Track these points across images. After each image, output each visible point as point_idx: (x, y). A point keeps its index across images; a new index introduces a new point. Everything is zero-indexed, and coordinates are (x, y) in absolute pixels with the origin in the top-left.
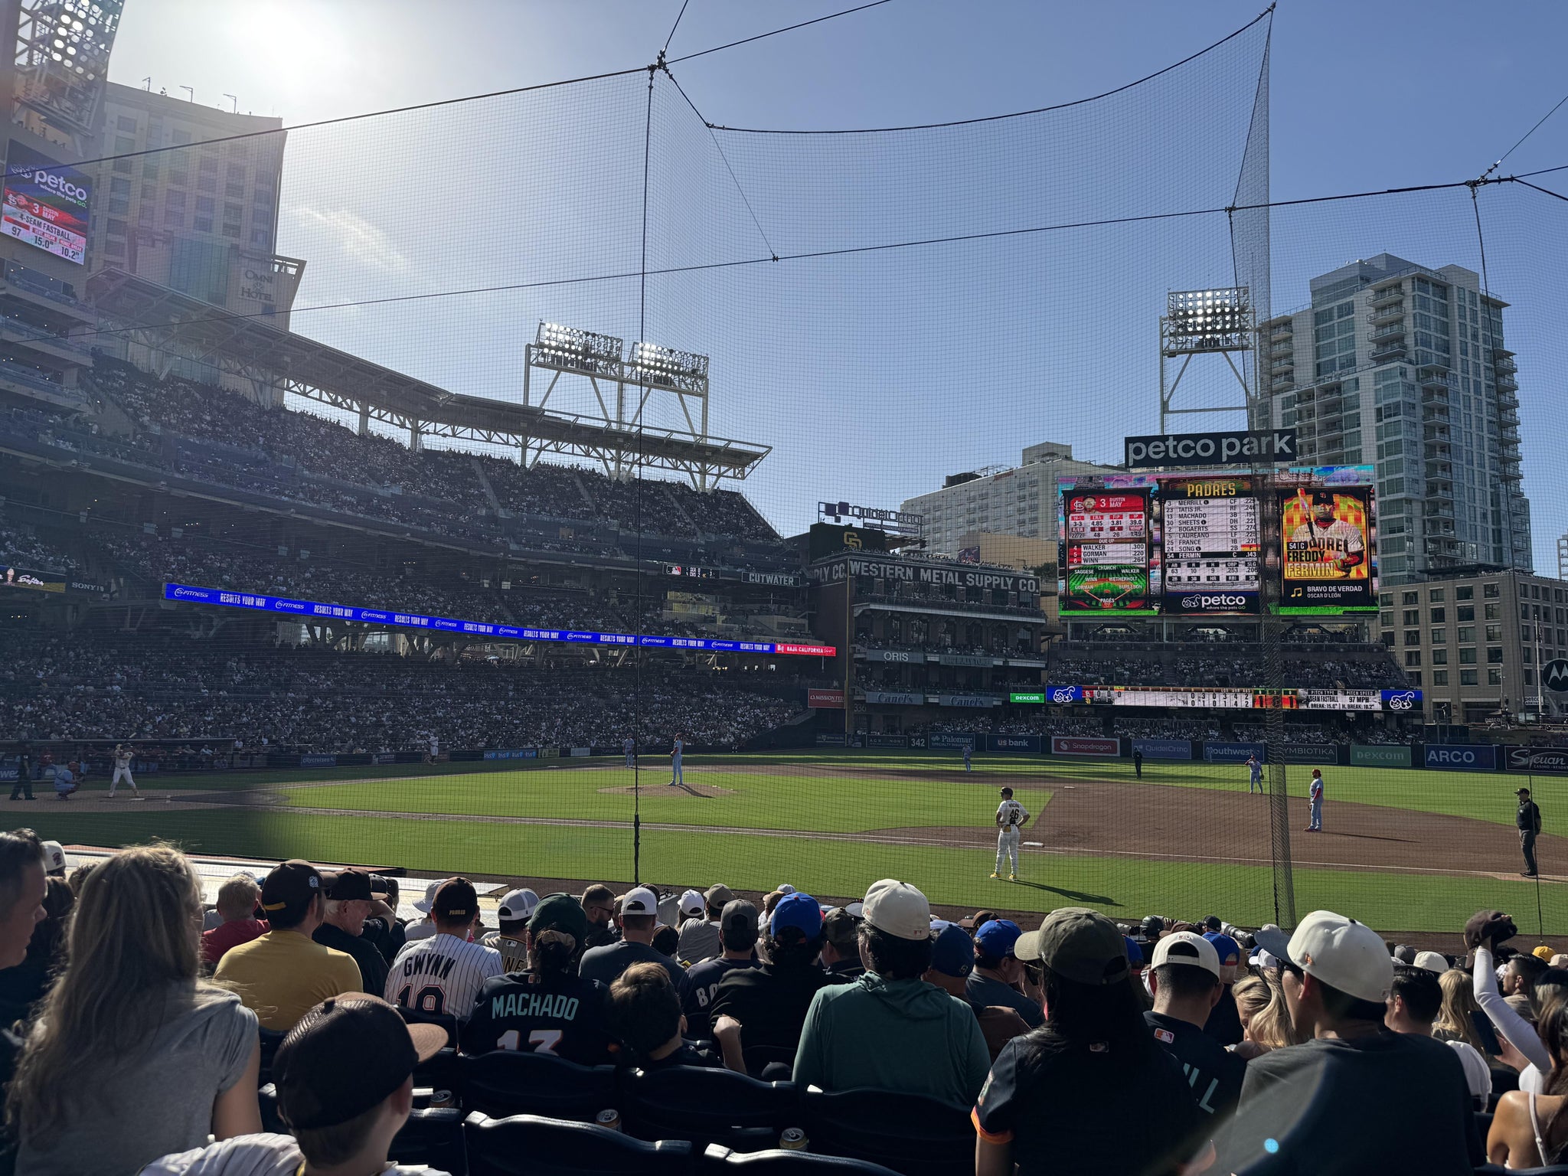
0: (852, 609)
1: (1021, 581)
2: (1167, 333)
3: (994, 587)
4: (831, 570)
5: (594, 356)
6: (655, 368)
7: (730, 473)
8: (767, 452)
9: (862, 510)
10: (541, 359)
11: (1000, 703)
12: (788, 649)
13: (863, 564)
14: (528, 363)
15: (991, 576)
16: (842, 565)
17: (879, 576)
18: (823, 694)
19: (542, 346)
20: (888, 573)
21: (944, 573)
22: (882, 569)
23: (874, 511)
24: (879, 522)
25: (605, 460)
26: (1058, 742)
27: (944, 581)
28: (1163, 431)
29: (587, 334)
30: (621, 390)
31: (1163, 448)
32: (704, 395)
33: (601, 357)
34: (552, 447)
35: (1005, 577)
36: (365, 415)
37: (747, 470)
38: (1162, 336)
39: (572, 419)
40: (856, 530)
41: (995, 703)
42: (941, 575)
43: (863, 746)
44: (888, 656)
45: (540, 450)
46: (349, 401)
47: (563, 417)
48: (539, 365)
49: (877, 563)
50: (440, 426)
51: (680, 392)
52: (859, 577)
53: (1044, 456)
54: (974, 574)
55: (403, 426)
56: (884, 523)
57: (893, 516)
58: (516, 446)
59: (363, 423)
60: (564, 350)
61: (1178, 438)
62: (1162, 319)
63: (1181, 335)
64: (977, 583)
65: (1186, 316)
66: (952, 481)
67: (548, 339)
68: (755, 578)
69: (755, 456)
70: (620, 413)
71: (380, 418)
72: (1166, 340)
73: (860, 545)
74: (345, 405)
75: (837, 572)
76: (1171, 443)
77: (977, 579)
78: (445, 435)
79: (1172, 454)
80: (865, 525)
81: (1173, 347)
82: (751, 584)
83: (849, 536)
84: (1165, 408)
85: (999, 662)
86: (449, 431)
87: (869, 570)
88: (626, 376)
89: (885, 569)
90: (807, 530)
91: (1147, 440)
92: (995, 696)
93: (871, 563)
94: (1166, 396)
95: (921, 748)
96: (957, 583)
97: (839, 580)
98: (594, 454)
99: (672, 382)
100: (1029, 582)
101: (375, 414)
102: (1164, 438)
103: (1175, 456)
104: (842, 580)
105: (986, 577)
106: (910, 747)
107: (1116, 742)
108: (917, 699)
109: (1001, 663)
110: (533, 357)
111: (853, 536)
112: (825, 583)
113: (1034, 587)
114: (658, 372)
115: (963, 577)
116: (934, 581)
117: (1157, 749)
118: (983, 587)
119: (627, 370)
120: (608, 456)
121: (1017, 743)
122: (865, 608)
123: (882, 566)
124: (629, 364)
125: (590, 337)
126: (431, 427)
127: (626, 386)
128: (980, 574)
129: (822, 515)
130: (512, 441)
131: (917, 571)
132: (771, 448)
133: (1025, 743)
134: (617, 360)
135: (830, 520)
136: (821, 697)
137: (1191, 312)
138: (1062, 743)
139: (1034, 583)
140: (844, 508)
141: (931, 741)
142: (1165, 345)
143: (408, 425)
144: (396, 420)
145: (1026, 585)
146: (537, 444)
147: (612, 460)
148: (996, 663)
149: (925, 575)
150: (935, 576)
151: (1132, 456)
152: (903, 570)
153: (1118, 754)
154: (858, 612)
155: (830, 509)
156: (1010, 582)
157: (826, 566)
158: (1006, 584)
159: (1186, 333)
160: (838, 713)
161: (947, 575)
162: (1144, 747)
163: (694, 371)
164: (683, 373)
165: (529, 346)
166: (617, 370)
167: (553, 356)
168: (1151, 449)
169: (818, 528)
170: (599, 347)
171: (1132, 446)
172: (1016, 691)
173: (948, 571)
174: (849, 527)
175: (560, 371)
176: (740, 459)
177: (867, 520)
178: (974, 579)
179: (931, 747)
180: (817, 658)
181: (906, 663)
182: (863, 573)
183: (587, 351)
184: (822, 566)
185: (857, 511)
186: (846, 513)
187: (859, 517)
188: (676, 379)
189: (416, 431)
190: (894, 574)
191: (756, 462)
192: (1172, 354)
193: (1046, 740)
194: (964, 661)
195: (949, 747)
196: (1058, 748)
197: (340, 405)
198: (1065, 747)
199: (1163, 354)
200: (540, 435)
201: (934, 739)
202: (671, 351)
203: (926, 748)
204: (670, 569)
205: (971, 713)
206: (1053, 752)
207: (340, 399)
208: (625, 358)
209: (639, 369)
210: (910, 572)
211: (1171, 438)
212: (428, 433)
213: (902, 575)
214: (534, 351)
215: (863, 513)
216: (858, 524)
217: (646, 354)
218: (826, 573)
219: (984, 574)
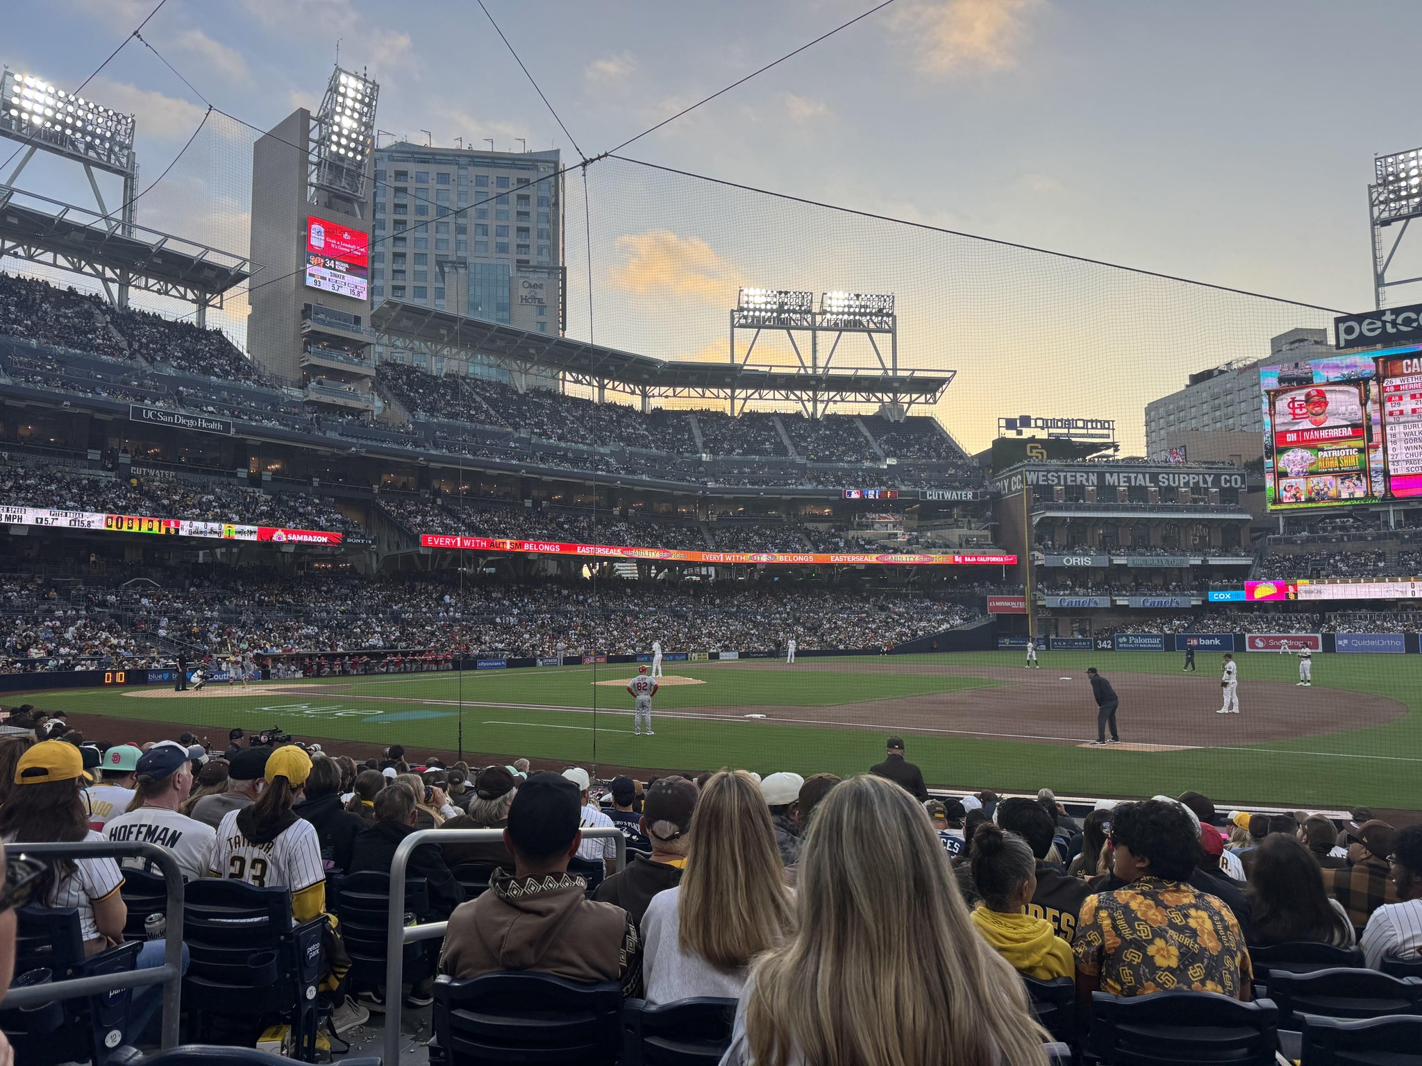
0: (1030, 518)
1: (1223, 477)
2: (1377, 202)
3: (1191, 485)
4: (1010, 483)
5: (789, 311)
6: (843, 313)
7: (922, 399)
8: (953, 376)
9: (1045, 421)
10: (743, 321)
11: (1200, 603)
12: (966, 559)
13: (1041, 474)
14: (733, 326)
15: (1188, 474)
16: (1019, 477)
17: (1059, 484)
18: (1000, 600)
19: (741, 309)
20: (1069, 481)
21: (1133, 476)
22: (1062, 478)
23: (1058, 420)
24: (1066, 431)
25: (802, 401)
26: (1252, 640)
27: (1133, 484)
28: (1378, 304)
29: (780, 293)
30: (814, 337)
31: (1379, 324)
32: (892, 331)
33: (794, 312)
34: (756, 395)
35: (1203, 474)
36: (602, 387)
37: (938, 394)
38: (1372, 205)
39: (767, 369)
40: (1041, 441)
41: (1194, 603)
42: (1129, 478)
43: (1048, 648)
44: (1068, 561)
45: (745, 399)
46: (587, 377)
47: (761, 369)
48: (741, 326)
49: (1056, 471)
50: (663, 389)
51: (869, 331)
52: (1037, 487)
53: (1292, 343)
54: (1168, 474)
55: (633, 393)
56: (1072, 431)
57: (1080, 424)
58: (725, 398)
59: (601, 395)
60: (760, 310)
61: (1396, 311)
62: (1370, 187)
63: (1394, 200)
64: (1171, 483)
65: (1398, 180)
66: (1196, 379)
67: (747, 302)
68: (933, 495)
69: (940, 382)
70: (815, 358)
71: (614, 389)
72: (1376, 209)
73: (1045, 456)
74: (584, 382)
75: (1015, 483)
76: (1388, 317)
77: (1171, 479)
78: (667, 397)
79: (1390, 329)
80: (1050, 435)
81: (1385, 215)
82: (929, 501)
83: (1032, 448)
84: (1379, 281)
85: (1197, 561)
86: (670, 392)
87: (1048, 479)
88: (817, 324)
89: (1065, 477)
90: (990, 446)
91: (1360, 318)
92: (1193, 595)
93: (1049, 472)
94: (1380, 270)
95: (1107, 649)
96: (1148, 484)
97: (1017, 491)
98: (792, 397)
99: (861, 323)
100: (1233, 478)
101: (610, 386)
102: (1379, 314)
103: (1394, 330)
104: (1019, 491)
105: (1182, 476)
106: (1096, 649)
107: (1317, 638)
108: (1104, 602)
109: (1199, 562)
110: (736, 320)
111: (1037, 448)
112: (1005, 495)
113: (1239, 483)
114: (846, 317)
115: (1154, 478)
116: (1122, 484)
117: (1364, 643)
118: (1179, 487)
119: (819, 318)
120: (805, 397)
121: (1208, 642)
122: (1042, 516)
123: (1062, 474)
124: (820, 314)
125: (783, 295)
126: (656, 391)
127: (819, 333)
128: (1174, 474)
129: (1003, 430)
130: (722, 394)
131: (1101, 476)
132: (955, 372)
133: (1217, 642)
134: (809, 312)
135: (1011, 434)
136: (1001, 603)
137: (1403, 175)
138: (1257, 640)
139: (1239, 479)
140: (1026, 421)
141: (1119, 643)
142: (1376, 213)
143: (638, 391)
144: (627, 389)
145: (1230, 481)
146: (743, 395)
147: (809, 400)
148: (1192, 562)
149: (1110, 479)
150: (1122, 480)
151: (1343, 336)
152: (1085, 476)
153: (1320, 650)
154: (1036, 520)
155: (1010, 424)
156: (1210, 479)
157: (1006, 478)
158: (1205, 481)
159: (1400, 198)
160: (1021, 618)
161: (1136, 478)
162: (1350, 642)
163: (880, 310)
164: (871, 314)
165: (733, 311)
166: (809, 320)
167: (753, 317)
168: (1365, 327)
169: (1000, 443)
170: (792, 302)
171: (1342, 327)
172: (1215, 589)
173: (1137, 473)
174: (1033, 440)
175: (759, 328)
176: (930, 386)
177: (1051, 431)
178: (1168, 480)
179: (1119, 648)
180: (997, 567)
181: (1088, 567)
182: (1041, 483)
183: (781, 309)
184: (1003, 479)
185: (1040, 423)
186: (1028, 426)
187: (1042, 428)
188: (864, 319)
189: (645, 395)
190: (1075, 481)
191: (944, 386)
192: (1386, 223)
193: (1240, 639)
194: (1156, 562)
195: (1136, 648)
196: (1253, 645)
197: (581, 382)
198: (1260, 644)
199: (1374, 224)
200: (745, 386)
201: (1121, 640)
202: (858, 296)
203: (1112, 649)
204: (850, 494)
205: (1168, 614)
206: (1248, 649)
207: (580, 377)
208: (816, 309)
209: (828, 316)
210: (1094, 478)
211: (1388, 313)
212: (653, 396)
213: (1084, 482)
214: (736, 315)
215: (1046, 424)
216: (1042, 435)
217: (834, 303)
218: (1006, 485)
219: (1179, 474)
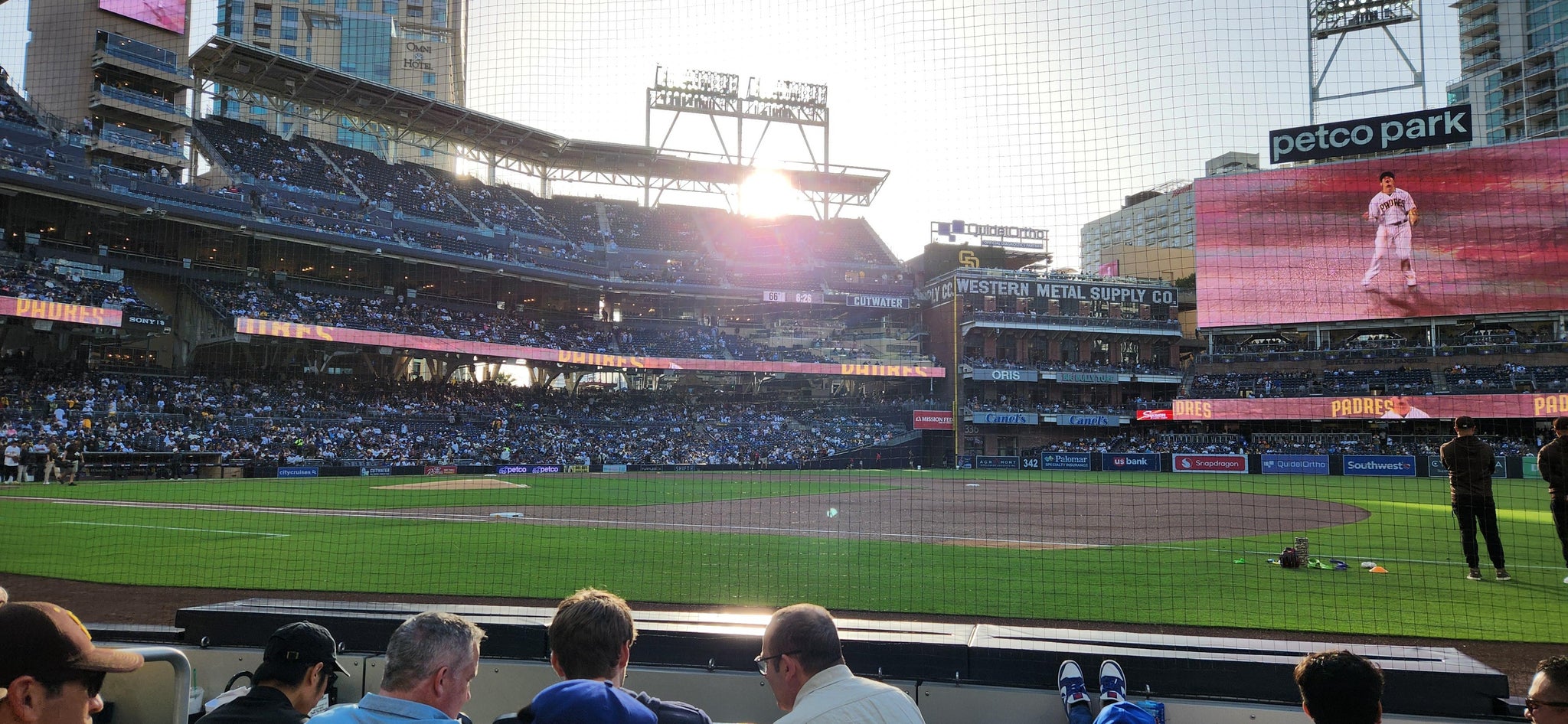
0: (960, 328)
1: (1155, 292)
2: (1315, 13)
3: (1123, 299)
4: (941, 291)
5: (712, 94)
6: (772, 101)
7: (855, 200)
8: (887, 176)
9: (979, 227)
10: (660, 101)
11: (1128, 422)
13: (972, 282)
14: (649, 107)
15: (1119, 288)
16: (950, 284)
17: (990, 293)
18: (927, 415)
19: (658, 88)
20: (1000, 290)
21: (1065, 287)
22: (994, 288)
23: (992, 228)
24: (998, 239)
25: (725, 195)
27: (1065, 296)
28: (1312, 119)
30: (740, 124)
31: (1312, 139)
32: (825, 124)
33: (718, 95)
34: (674, 185)
35: (1136, 288)
36: (493, 165)
37: (872, 195)
38: (1311, 16)
39: (684, 156)
40: (974, 249)
41: (1122, 421)
42: (1061, 290)
43: (973, 467)
44: (997, 375)
45: (662, 189)
46: (474, 152)
47: (679, 155)
48: (658, 107)
49: (988, 280)
50: (567, 172)
51: (800, 123)
52: (967, 296)
54: (1100, 287)
55: (530, 174)
56: (1005, 239)
57: (1014, 232)
58: (639, 187)
59: (492, 175)
60: (680, 90)
61: (1330, 127)
63: (1332, 12)
64: (1104, 297)
66: (1132, 201)
67: (666, 81)
68: (861, 301)
69: (874, 182)
70: (740, 147)
71: (507, 168)
72: (1314, 20)
73: (978, 265)
74: (472, 157)
75: (946, 291)
76: (1321, 133)
77: (1104, 292)
78: (571, 181)
79: (1323, 145)
80: (983, 242)
81: (1323, 26)
82: (857, 307)
83: (964, 255)
84: (1314, 95)
85: (1125, 378)
86: (575, 176)
87: (979, 288)
88: (744, 111)
89: (997, 285)
90: (922, 251)
91: (1294, 133)
92: (1121, 414)
93: (980, 280)
94: (1316, 83)
95: (1033, 468)
96: (1079, 297)
97: (948, 299)
98: (714, 189)
99: (790, 113)
100: (1165, 292)
101: (503, 164)
102: (1313, 129)
103: (1328, 146)
104: (950, 299)
105: (1114, 290)
106: (1023, 468)
108: (1032, 419)
109: (1129, 380)
110: (653, 100)
111: (969, 255)
112: (936, 303)
113: (1170, 301)
114: (775, 105)
115: (1086, 291)
116: (1053, 296)
117: (1289, 464)
118: (1111, 300)
119: (745, 105)
121: (1133, 461)
122: (971, 326)
123: (994, 283)
124: (746, 99)
125: (706, 75)
126: (558, 173)
127: (746, 121)
128: (1106, 287)
129: (936, 235)
130: (635, 181)
131: (1033, 287)
132: (890, 171)
133: (1143, 462)
134: (734, 96)
135: (944, 240)
136: (928, 419)
139: (1170, 294)
140: (959, 226)
141: (1045, 462)
142: (1314, 25)
143: (536, 172)
144: (523, 169)
145: (1161, 297)
146: (659, 184)
148: (1121, 379)
149: (1042, 291)
150: (1054, 291)
151: (1278, 151)
152: (1017, 286)
154: (966, 330)
155: (944, 229)
156: (1141, 294)
157: (936, 286)
158: (1137, 296)
159: (1338, 10)
160: (947, 435)
161: (1068, 290)
162: (1275, 463)
163: (812, 101)
164: (802, 104)
165: (649, 89)
166: (735, 105)
167: (672, 97)
168: (1299, 141)
169: (933, 249)
170: (716, 84)
171: (1277, 140)
172: (1143, 408)
173: (1069, 285)
174: (965, 247)
175: (679, 111)
176: (863, 186)
177: (986, 238)
178: (1100, 293)
179: (1045, 467)
180: (925, 379)
181: (1016, 382)
182: (972, 291)
183: (703, 91)
184: (933, 287)
185: (973, 229)
186: (962, 232)
187: (976, 235)
188: (794, 110)
189: (545, 178)
190: (1007, 290)
191: (878, 187)
192: (1324, 35)
193: (1167, 459)
194: (1085, 378)
195: (1061, 466)
197: (466, 157)
199: (1312, 36)
200: (662, 175)
201: (1046, 458)
202: (788, 83)
203: (1038, 468)
204: (771, 296)
206: (1174, 470)
208: (742, 94)
209: (756, 102)
210: (1025, 289)
211: (1321, 128)
212: (555, 180)
213: (1016, 292)
214: (653, 93)
215: (980, 230)
216: (975, 242)
217: (762, 88)
218: (937, 292)
219: (1110, 287)
